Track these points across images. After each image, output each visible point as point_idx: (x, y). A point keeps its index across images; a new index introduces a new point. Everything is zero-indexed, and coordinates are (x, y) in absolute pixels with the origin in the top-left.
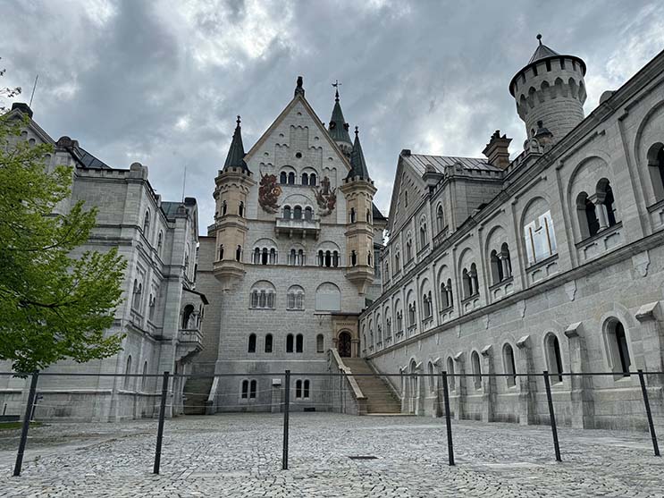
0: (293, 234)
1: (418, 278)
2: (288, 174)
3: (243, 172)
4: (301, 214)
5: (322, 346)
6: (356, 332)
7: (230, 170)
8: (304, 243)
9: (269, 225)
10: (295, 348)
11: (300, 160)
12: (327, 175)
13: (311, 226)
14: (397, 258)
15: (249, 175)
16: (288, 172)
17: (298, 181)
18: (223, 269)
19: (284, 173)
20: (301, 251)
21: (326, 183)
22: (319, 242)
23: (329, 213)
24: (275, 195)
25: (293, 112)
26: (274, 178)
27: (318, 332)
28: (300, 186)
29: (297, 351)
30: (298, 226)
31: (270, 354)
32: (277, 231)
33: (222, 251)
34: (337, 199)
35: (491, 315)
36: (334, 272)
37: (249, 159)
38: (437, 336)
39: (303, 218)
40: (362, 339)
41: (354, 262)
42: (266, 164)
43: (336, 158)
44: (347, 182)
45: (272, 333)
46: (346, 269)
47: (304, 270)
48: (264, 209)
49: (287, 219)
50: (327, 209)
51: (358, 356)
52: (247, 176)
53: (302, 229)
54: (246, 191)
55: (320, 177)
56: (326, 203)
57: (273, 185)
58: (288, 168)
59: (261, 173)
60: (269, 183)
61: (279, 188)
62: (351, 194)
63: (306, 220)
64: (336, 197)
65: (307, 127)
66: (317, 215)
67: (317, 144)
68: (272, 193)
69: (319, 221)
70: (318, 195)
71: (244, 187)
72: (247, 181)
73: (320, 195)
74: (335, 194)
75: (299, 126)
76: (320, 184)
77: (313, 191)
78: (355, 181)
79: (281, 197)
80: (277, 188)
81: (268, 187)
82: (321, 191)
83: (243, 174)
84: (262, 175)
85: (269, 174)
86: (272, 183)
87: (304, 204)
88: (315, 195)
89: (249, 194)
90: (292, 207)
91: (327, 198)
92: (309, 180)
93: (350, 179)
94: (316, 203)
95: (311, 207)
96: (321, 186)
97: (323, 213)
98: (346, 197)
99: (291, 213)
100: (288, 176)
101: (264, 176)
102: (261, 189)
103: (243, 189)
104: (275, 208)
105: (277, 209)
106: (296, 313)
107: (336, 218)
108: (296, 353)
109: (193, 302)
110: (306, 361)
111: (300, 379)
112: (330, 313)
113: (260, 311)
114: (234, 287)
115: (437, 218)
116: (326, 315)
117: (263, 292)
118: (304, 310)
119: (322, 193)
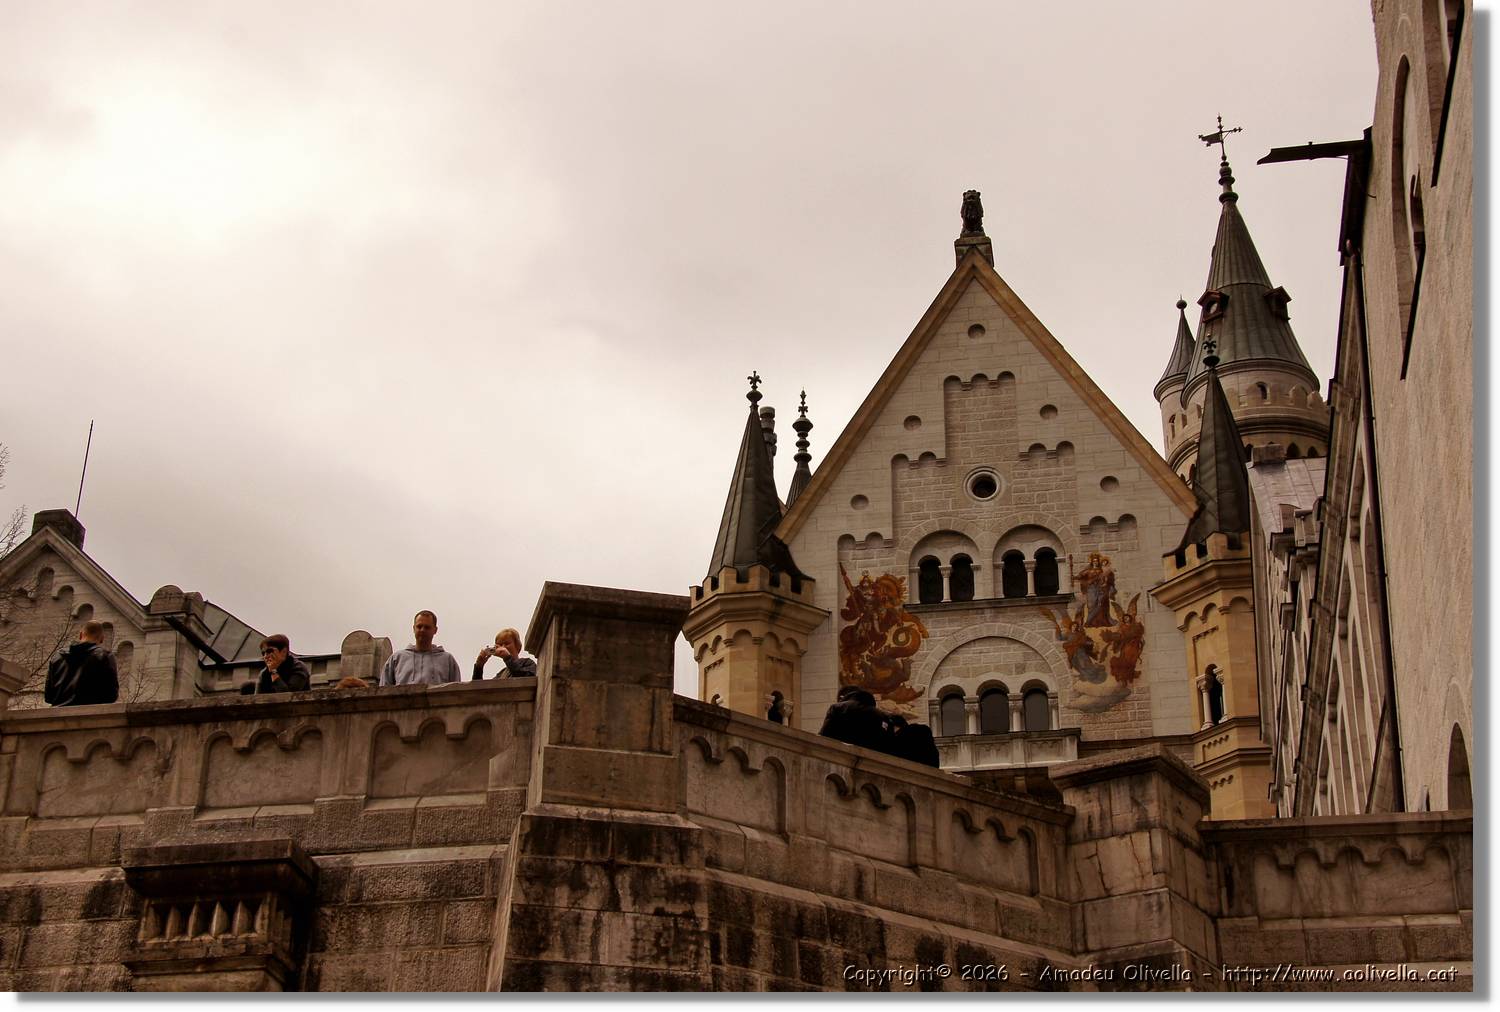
2: (945, 564)
3: (775, 582)
4: (1007, 713)
7: (729, 578)
11: (987, 504)
13: (1046, 758)
15: (797, 587)
16: (945, 555)
17: (986, 585)
19: (929, 566)
21: (1099, 580)
23: (1119, 698)
24: (902, 651)
25: (955, 328)
26: (888, 586)
28: (994, 605)
30: (994, 762)
34: (1147, 638)
37: (795, 530)
39: (1016, 727)
42: (860, 536)
44: (1181, 562)
50: (1111, 682)
52: (791, 595)
53: (1011, 773)
54: (790, 650)
55: (1071, 557)
56: (1102, 659)
57: (890, 614)
58: (944, 540)
59: (844, 573)
60: (876, 609)
61: (917, 621)
62: (1199, 608)
63: (1025, 736)
64: (1140, 630)
65: (1007, 375)
66: (1069, 708)
67: (1050, 434)
68: (889, 645)
69: (1075, 733)
70: (1070, 628)
71: (782, 636)
72: (793, 614)
73: (1076, 630)
74: (1138, 619)
75: (980, 377)
76: (1073, 586)
77: (1049, 615)
78: (1210, 556)
79: (926, 655)
80: (906, 624)
81: (873, 624)
82: (1080, 614)
83: (775, 591)
84: (847, 582)
85: (874, 575)
86: (889, 605)
87: (1018, 673)
88: (1059, 632)
89: (804, 659)
90: (971, 691)
91: (1107, 637)
92: (1030, 576)
93: (1191, 552)
94: (1065, 662)
95: (1045, 678)
96: (1079, 595)
97: (1093, 700)
98: (1181, 622)
99: (966, 714)
100: (948, 572)
101: (855, 583)
102: (847, 636)
103: (779, 646)
104: (904, 701)
105: (911, 702)
107: (1150, 712)
119: (1085, 621)
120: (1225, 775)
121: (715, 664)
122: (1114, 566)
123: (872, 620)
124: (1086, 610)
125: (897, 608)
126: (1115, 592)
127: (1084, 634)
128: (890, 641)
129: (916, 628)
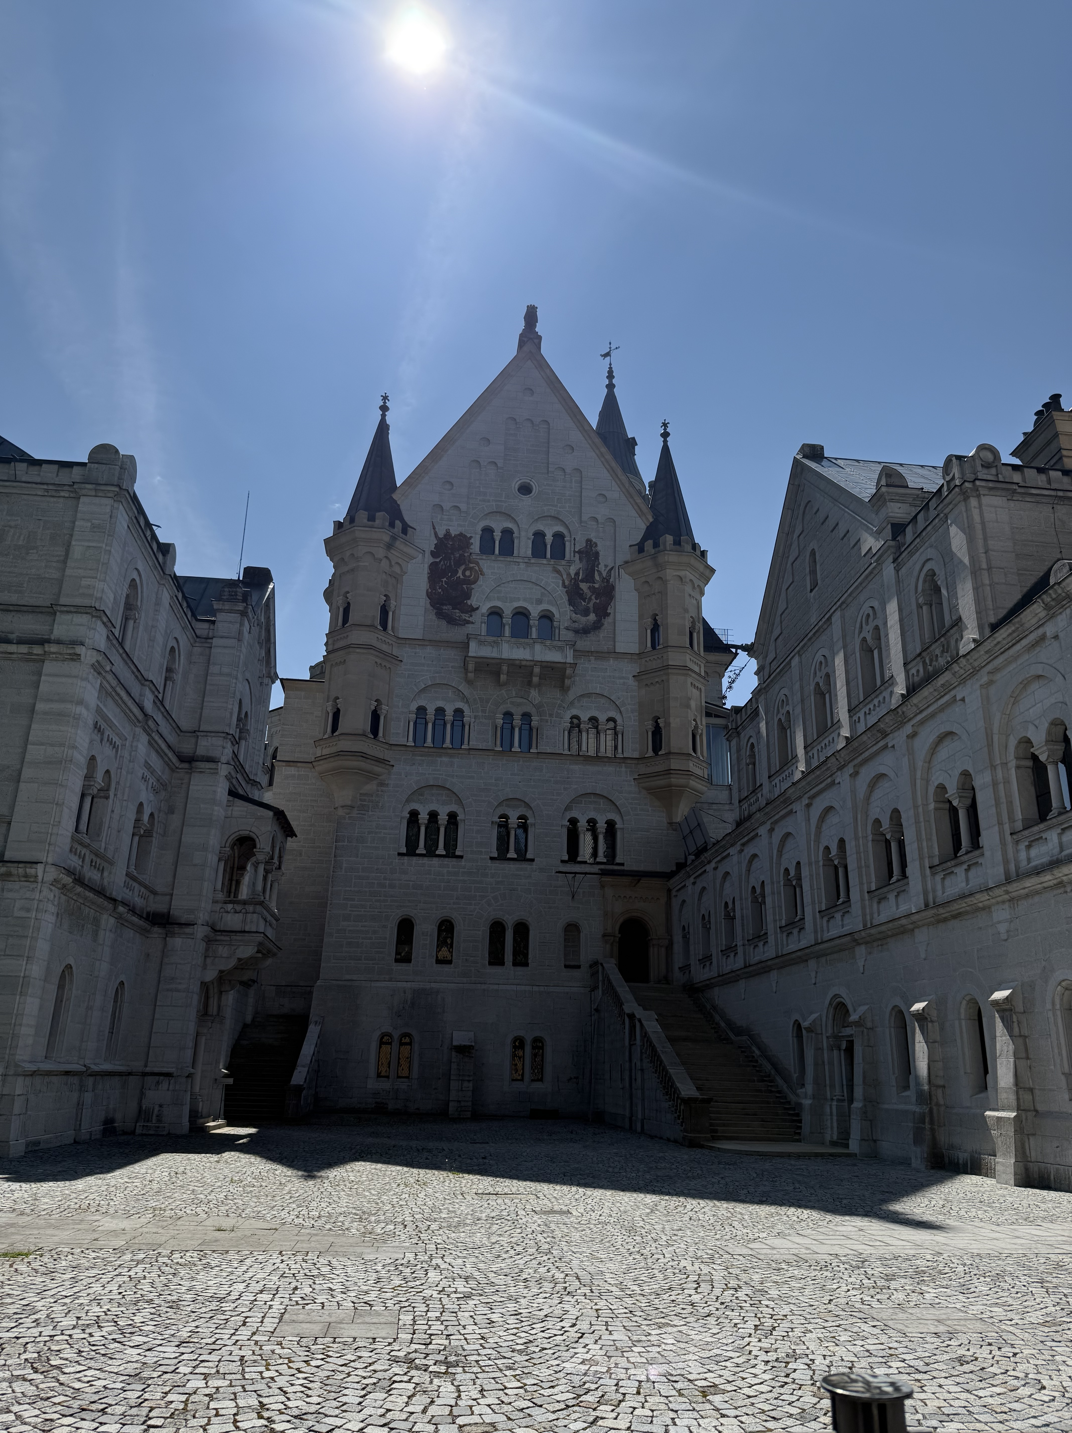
0: (509, 673)
1: (854, 776)
2: (498, 532)
3: (392, 525)
4: (530, 627)
5: (577, 953)
6: (662, 918)
7: (363, 518)
8: (535, 695)
9: (451, 653)
10: (509, 955)
11: (526, 500)
12: (593, 536)
13: (554, 657)
14: (784, 728)
15: (404, 531)
16: (498, 526)
17: (524, 546)
18: (338, 756)
19: (488, 531)
20: (527, 716)
21: (590, 554)
22: (571, 695)
23: (597, 626)
24: (467, 581)
25: (514, 388)
26: (463, 540)
27: (566, 916)
28: (527, 560)
29: (515, 964)
30: (521, 654)
31: (447, 968)
32: (471, 667)
33: (337, 713)
34: (617, 593)
36: (609, 768)
37: (404, 498)
38: (923, 935)
39: (534, 635)
40: (678, 938)
41: (656, 747)
42: (447, 506)
43: (614, 494)
44: (641, 550)
45: (454, 915)
46: (638, 761)
47: (534, 764)
48: (440, 614)
49: (496, 639)
50: (592, 617)
51: (668, 979)
52: (402, 535)
53: (532, 663)
54: (397, 570)
55: (575, 539)
56: (589, 603)
57: (462, 556)
58: (498, 517)
59: (434, 528)
60: (453, 553)
61: (478, 564)
62: (651, 579)
63: (541, 640)
64: (613, 588)
65: (546, 422)
66: (567, 629)
67: (569, 462)
68: (459, 577)
69: (573, 643)
70: (571, 581)
71: (394, 560)
72: (402, 547)
73: (574, 583)
74: (611, 581)
75: (528, 420)
76: (574, 556)
77: (558, 572)
78: (661, 547)
79: (481, 586)
80: (472, 565)
81: (450, 562)
82: (577, 574)
83: (392, 530)
84: (436, 534)
85: (454, 532)
86: (461, 552)
87: (537, 604)
88: (564, 583)
89: (405, 576)
90: (508, 610)
91: (592, 589)
92: (549, 547)
93: (649, 545)
94: (567, 603)
95: (553, 610)
96: (577, 561)
97: (581, 626)
98: (639, 586)
99: (504, 624)
100: (499, 537)
101: (441, 535)
102: (433, 567)
103: (391, 566)
104: (467, 612)
105: (470, 614)
106: (513, 866)
107: (614, 638)
108: (512, 968)
109: (254, 829)
110: (536, 988)
111: (521, 1033)
112: (596, 869)
113: (426, 860)
114: (365, 800)
115: (920, 607)
116: (586, 873)
117: (433, 816)
118: (533, 860)
119: (580, 578)
120: (659, 679)
121: (348, 571)
122: (599, 548)
123: (450, 560)
124: (581, 572)
125: (466, 554)
126: (599, 564)
127: (578, 585)
128: (460, 574)
129: (477, 568)
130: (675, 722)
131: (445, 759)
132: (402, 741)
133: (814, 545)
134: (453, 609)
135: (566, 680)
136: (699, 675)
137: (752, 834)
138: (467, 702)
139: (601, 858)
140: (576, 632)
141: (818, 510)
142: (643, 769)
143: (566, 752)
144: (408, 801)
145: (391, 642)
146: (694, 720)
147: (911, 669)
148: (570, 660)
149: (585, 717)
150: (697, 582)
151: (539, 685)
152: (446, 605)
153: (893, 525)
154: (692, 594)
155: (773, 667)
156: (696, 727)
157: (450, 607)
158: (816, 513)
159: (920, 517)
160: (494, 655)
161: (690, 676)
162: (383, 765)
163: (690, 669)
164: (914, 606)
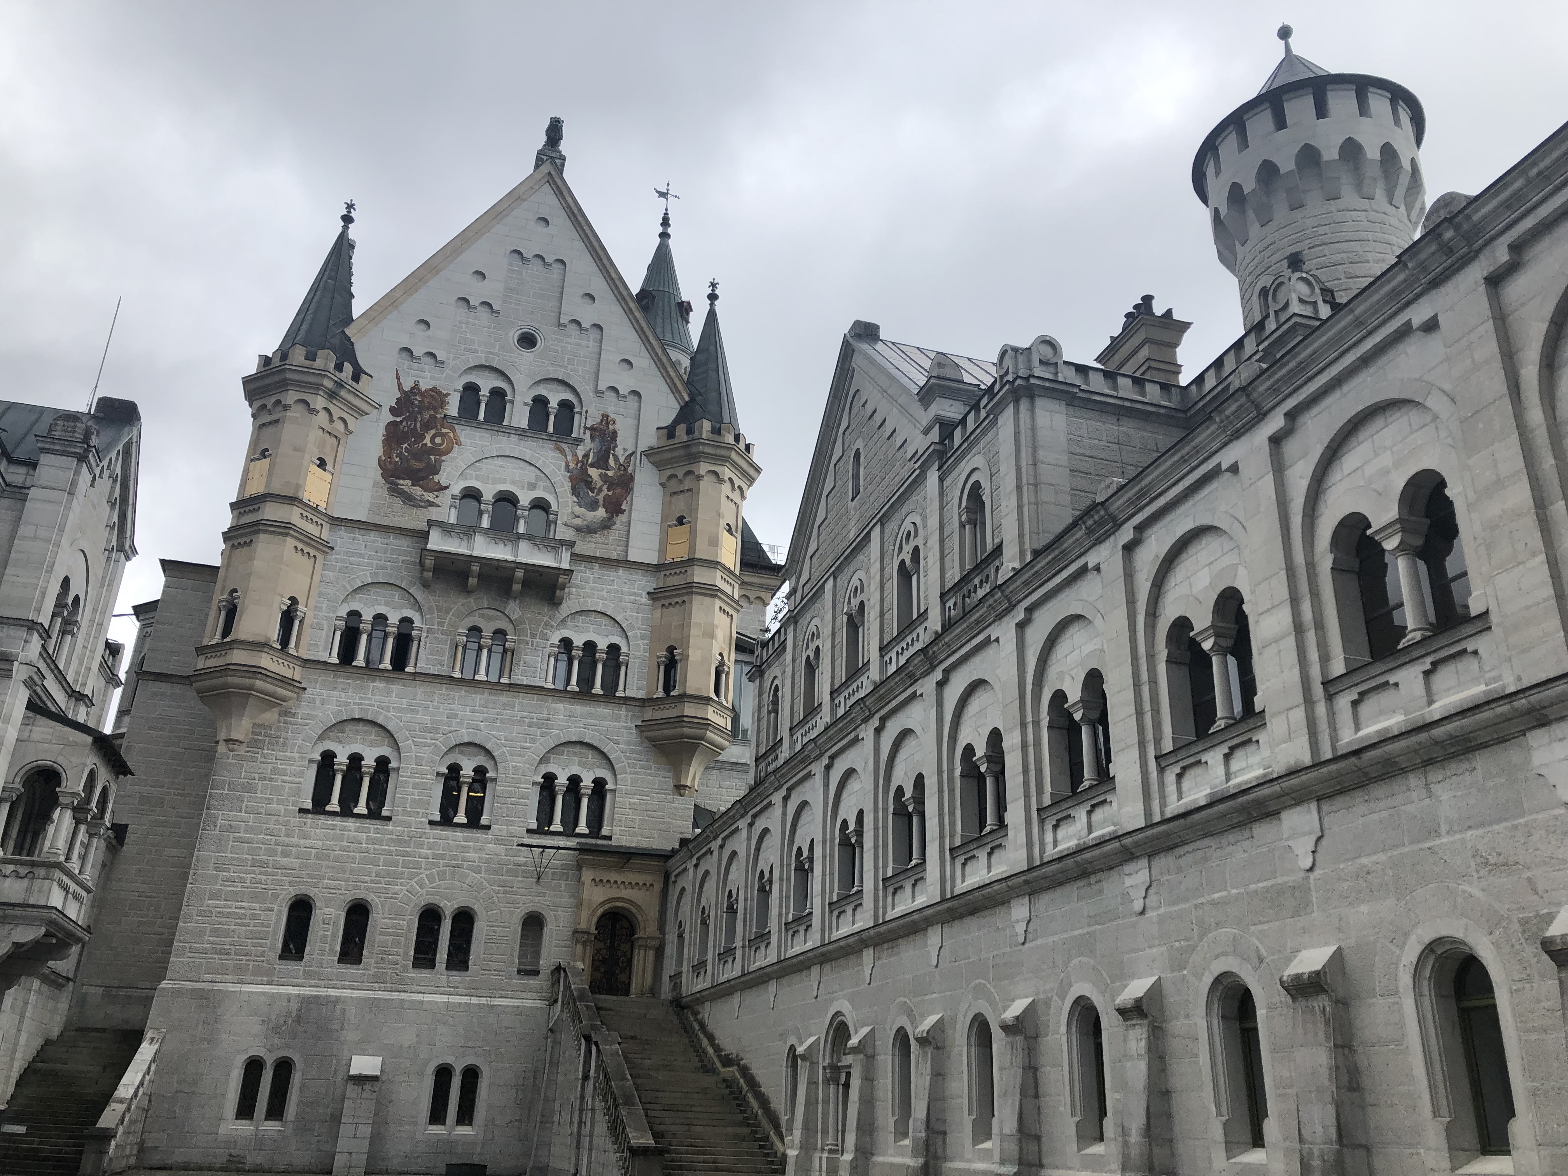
0: (480, 576)
1: (878, 731)
2: (485, 392)
3: (339, 367)
4: (517, 519)
5: (537, 954)
6: (653, 913)
7: (298, 356)
8: (514, 609)
9: (404, 543)
10: (442, 955)
11: (527, 355)
12: (611, 411)
13: (543, 559)
14: (811, 668)
15: (356, 378)
16: (486, 384)
17: (518, 415)
18: (226, 669)
19: (471, 389)
20: (500, 633)
21: (605, 432)
22: (563, 611)
23: (606, 525)
24: (436, 450)
25: (524, 213)
26: (437, 398)
27: (526, 903)
28: (521, 432)
29: (450, 966)
30: (499, 552)
31: (352, 970)
32: (429, 562)
33: (231, 613)
34: (636, 486)
35: (1163, 862)
36: (604, 710)
37: (363, 333)
38: (934, 937)
39: (521, 529)
40: (671, 937)
41: (668, 686)
42: (418, 351)
43: (643, 361)
44: (671, 435)
45: (371, 897)
46: (644, 703)
47: (504, 698)
48: (395, 490)
49: (468, 531)
50: (601, 513)
51: (654, 991)
52: (351, 382)
53: (513, 565)
54: (340, 426)
55: (587, 412)
56: (598, 494)
57: (433, 418)
58: (487, 373)
59: (398, 378)
60: (420, 413)
61: (453, 430)
62: (680, 473)
63: (529, 537)
64: (631, 478)
65: (561, 262)
66: (566, 525)
67: (588, 315)
68: (426, 444)
69: (571, 544)
70: (577, 465)
71: (337, 413)
72: (349, 397)
73: (582, 467)
74: (630, 469)
75: (538, 256)
76: (584, 433)
77: (562, 452)
78: (696, 435)
79: (455, 458)
80: (444, 431)
81: (415, 424)
82: (586, 456)
83: (337, 374)
84: (400, 386)
85: (424, 386)
86: (432, 412)
87: (529, 489)
88: (567, 466)
89: (350, 437)
90: (488, 494)
91: (604, 478)
92: (552, 418)
93: (681, 429)
94: (569, 491)
95: (551, 499)
96: (588, 440)
97: (585, 523)
98: (664, 480)
99: (481, 513)
100: (486, 399)
101: (407, 388)
102: (391, 428)
103: (331, 421)
104: (432, 491)
105: (436, 493)
106: (459, 834)
107: (628, 542)
108: (446, 972)
109: (60, 760)
110: (475, 1000)
111: (449, 1060)
112: (572, 842)
113: (338, 822)
114: (260, 734)
115: (962, 526)
116: (558, 848)
117: (356, 759)
118: (488, 827)
119: (590, 461)
120: (679, 600)
121: (270, 423)
122: (617, 427)
123: (416, 421)
124: (591, 454)
125: (438, 416)
126: (617, 446)
127: (586, 471)
128: (427, 441)
129: (452, 435)
130: (694, 655)
131: (380, 685)
132: (323, 656)
133: (859, 444)
134: (413, 485)
135: (558, 591)
136: (731, 598)
137: (765, 802)
138: (420, 610)
139: (582, 828)
140: (578, 529)
141: (866, 401)
142: (649, 714)
143: (550, 685)
144: (321, 738)
145: (320, 522)
146: (721, 654)
147: (947, 601)
148: (565, 565)
149: (579, 641)
150: (738, 482)
151: (522, 594)
152: (404, 479)
153: (941, 424)
154: (731, 496)
155: (806, 591)
156: (722, 664)
157: (409, 482)
158: (864, 405)
159: (971, 418)
160: (463, 550)
161: (720, 598)
162: (291, 688)
163: (720, 590)
164: (957, 524)
